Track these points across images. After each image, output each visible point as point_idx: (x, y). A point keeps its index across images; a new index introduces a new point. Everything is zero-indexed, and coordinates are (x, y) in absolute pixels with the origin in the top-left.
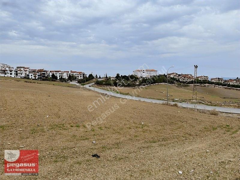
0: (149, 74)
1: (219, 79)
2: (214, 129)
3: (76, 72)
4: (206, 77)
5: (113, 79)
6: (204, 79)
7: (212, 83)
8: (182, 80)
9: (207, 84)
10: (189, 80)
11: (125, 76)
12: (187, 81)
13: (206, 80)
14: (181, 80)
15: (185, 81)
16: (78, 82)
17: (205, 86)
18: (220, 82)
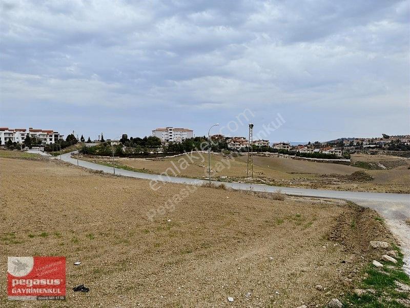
0: (180, 136)
1: (284, 144)
2: (280, 222)
3: (41, 131)
4: (266, 141)
5: (115, 143)
6: (262, 145)
7: (275, 151)
8: (232, 146)
9: (267, 153)
10: (241, 146)
11: (138, 139)
12: (238, 148)
13: (265, 146)
14: (229, 146)
15: (235, 147)
16: (45, 150)
17: (265, 155)
18: (286, 149)
